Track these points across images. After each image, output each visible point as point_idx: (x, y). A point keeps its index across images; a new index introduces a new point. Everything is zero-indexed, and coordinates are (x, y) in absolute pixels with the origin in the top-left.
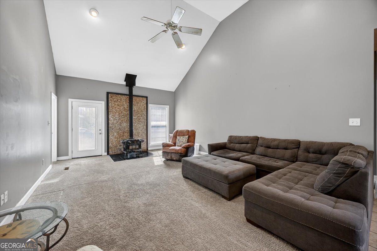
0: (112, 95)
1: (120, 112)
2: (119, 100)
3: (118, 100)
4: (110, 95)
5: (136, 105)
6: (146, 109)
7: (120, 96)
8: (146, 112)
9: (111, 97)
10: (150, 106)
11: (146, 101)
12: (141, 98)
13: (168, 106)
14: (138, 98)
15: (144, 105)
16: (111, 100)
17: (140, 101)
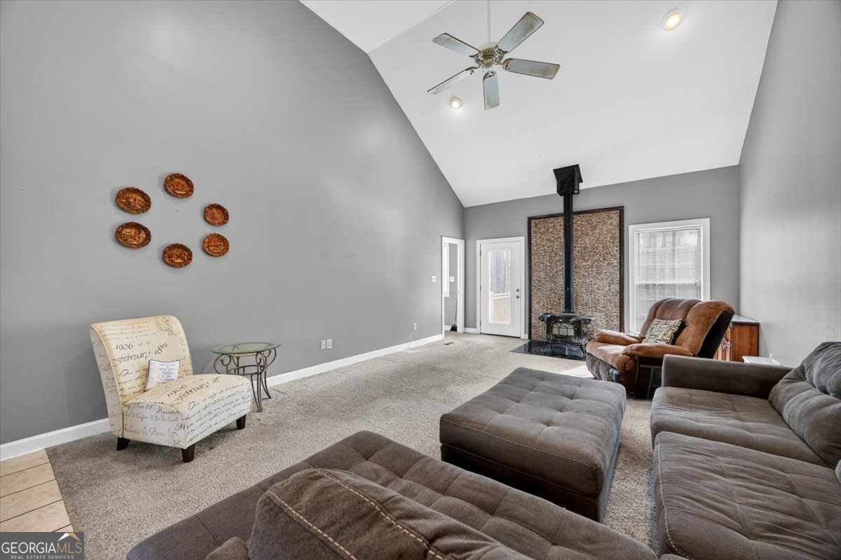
0: (537, 221)
1: (553, 254)
2: (550, 230)
3: (548, 230)
4: (533, 221)
5: (590, 233)
6: (618, 240)
7: (552, 219)
8: (618, 249)
9: (536, 225)
10: (632, 230)
11: (618, 220)
12: (604, 214)
13: (707, 221)
14: (595, 215)
15: (613, 232)
16: (535, 232)
17: (600, 222)
